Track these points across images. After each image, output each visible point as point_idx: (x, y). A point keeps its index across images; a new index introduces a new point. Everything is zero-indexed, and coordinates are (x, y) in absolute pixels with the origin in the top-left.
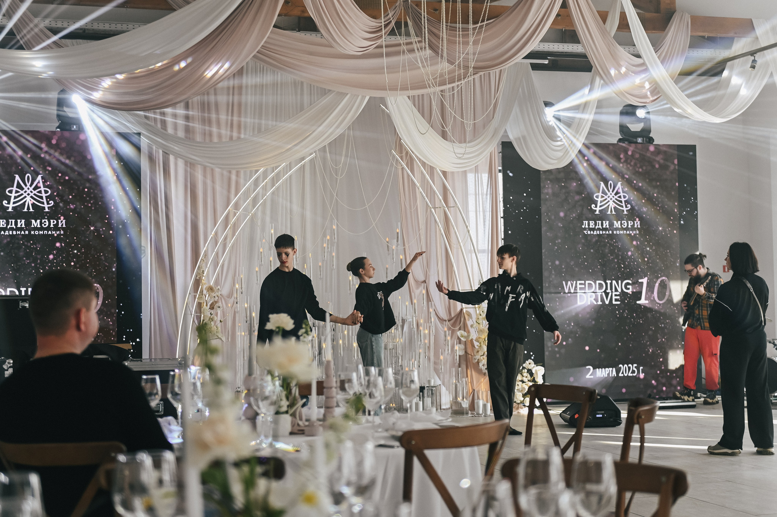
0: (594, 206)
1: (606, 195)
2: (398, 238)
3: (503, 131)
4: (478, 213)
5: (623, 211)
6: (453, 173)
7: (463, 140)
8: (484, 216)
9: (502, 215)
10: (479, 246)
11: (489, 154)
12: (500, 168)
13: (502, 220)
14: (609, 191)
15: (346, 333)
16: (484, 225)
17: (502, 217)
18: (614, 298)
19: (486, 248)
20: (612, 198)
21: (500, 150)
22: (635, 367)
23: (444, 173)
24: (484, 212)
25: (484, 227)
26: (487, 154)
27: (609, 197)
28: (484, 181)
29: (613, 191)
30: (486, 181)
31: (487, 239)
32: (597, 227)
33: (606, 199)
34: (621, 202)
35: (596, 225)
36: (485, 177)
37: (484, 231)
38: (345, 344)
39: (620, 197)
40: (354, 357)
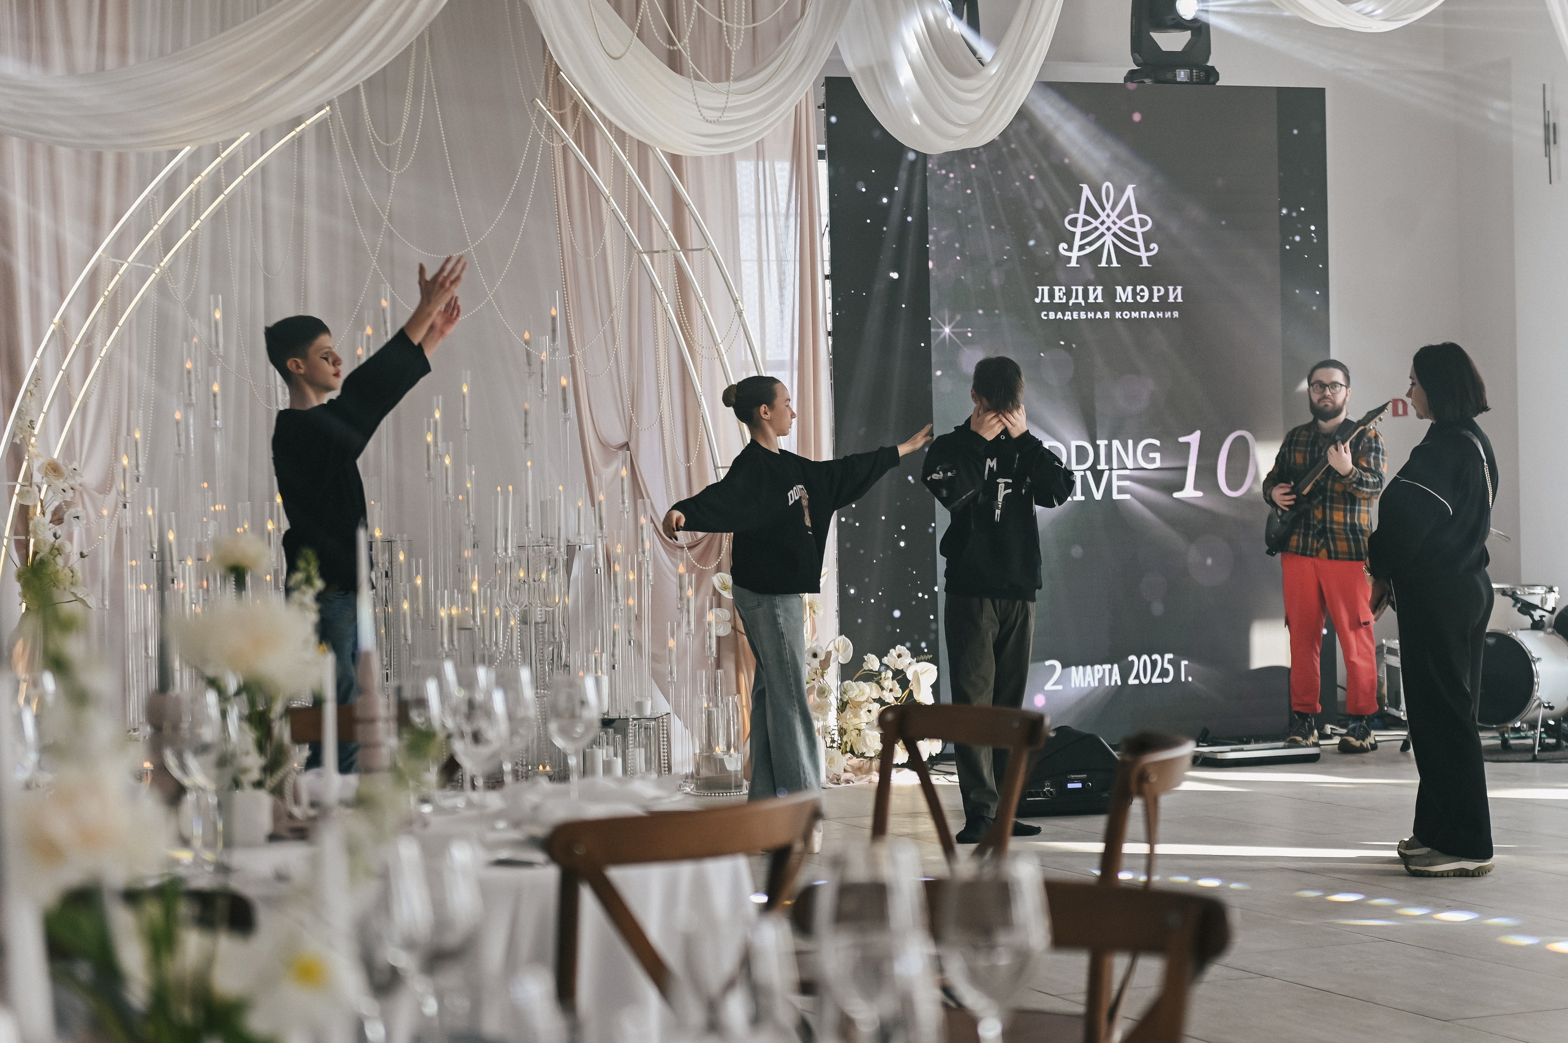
0: (1065, 246)
1: (1096, 219)
2: (554, 331)
3: (829, 49)
4: (765, 264)
5: (1139, 258)
6: (697, 160)
8: (781, 273)
9: (827, 271)
10: (768, 352)
11: (794, 108)
12: (823, 147)
13: (828, 283)
14: (1103, 209)
15: (419, 581)
16: (781, 296)
17: (827, 277)
18: (1115, 483)
19: (787, 357)
20: (1112, 225)
21: (822, 99)
22: (1170, 661)
23: (676, 160)
24: (780, 261)
25: (782, 303)
26: (786, 109)
27: (1103, 223)
28: (779, 182)
30: (787, 181)
31: (788, 335)
32: (1071, 302)
33: (1096, 229)
34: (1133, 235)
35: (1069, 298)
36: (783, 170)
37: (782, 312)
38: (418, 611)
39: (1131, 223)
40: (442, 644)
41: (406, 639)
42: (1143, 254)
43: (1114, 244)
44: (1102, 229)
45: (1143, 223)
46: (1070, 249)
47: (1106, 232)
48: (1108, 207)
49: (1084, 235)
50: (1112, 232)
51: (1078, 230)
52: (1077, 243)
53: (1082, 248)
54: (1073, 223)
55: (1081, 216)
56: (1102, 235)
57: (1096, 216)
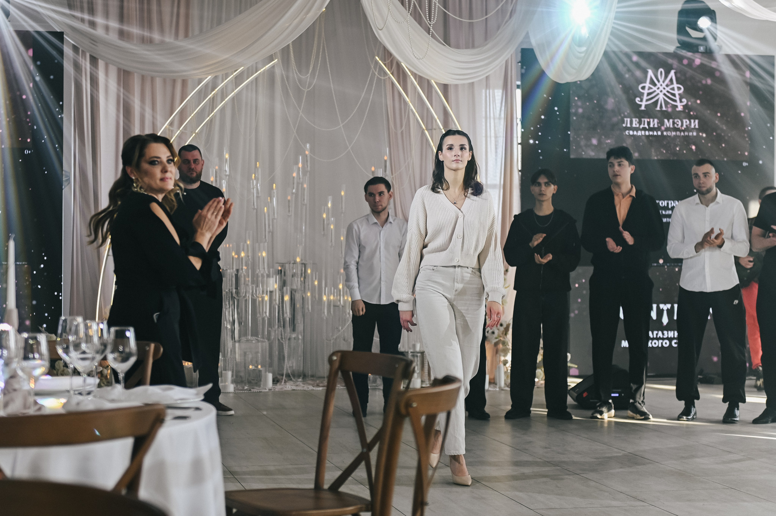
4: (489, 139)
6: (456, 86)
7: (471, 45)
8: (496, 141)
9: (520, 141)
10: (489, 179)
11: (504, 62)
12: (519, 83)
14: (659, 81)
15: (316, 283)
16: (496, 152)
17: (519, 144)
19: (498, 183)
21: (519, 59)
24: (496, 137)
25: (496, 156)
26: (501, 61)
27: (658, 88)
28: (497, 98)
29: (663, 82)
30: (500, 97)
31: (499, 171)
34: (674, 95)
36: (498, 93)
37: (496, 160)
38: (315, 297)
39: (673, 89)
41: (309, 310)
42: (678, 104)
43: (664, 99)
44: (658, 91)
45: (679, 89)
46: (641, 101)
47: (660, 93)
48: (661, 81)
49: (649, 94)
50: (663, 93)
51: (646, 92)
52: (645, 98)
53: (647, 100)
54: (643, 88)
55: (647, 85)
56: (658, 94)
57: (655, 85)
